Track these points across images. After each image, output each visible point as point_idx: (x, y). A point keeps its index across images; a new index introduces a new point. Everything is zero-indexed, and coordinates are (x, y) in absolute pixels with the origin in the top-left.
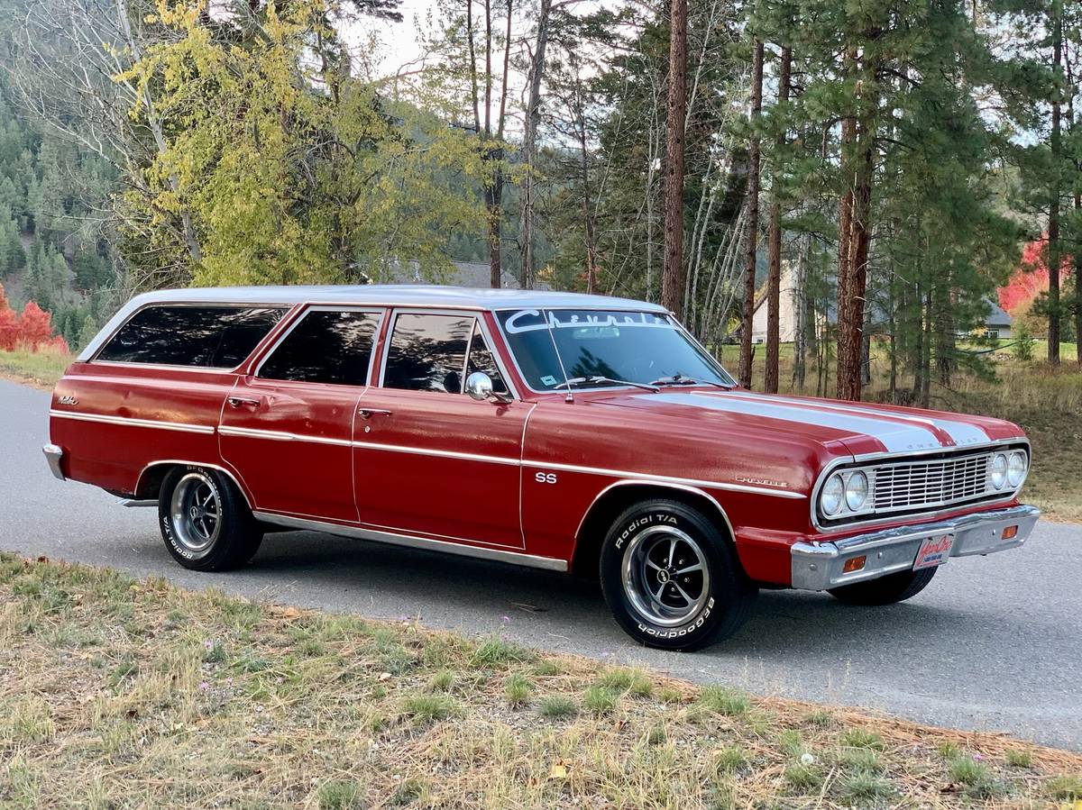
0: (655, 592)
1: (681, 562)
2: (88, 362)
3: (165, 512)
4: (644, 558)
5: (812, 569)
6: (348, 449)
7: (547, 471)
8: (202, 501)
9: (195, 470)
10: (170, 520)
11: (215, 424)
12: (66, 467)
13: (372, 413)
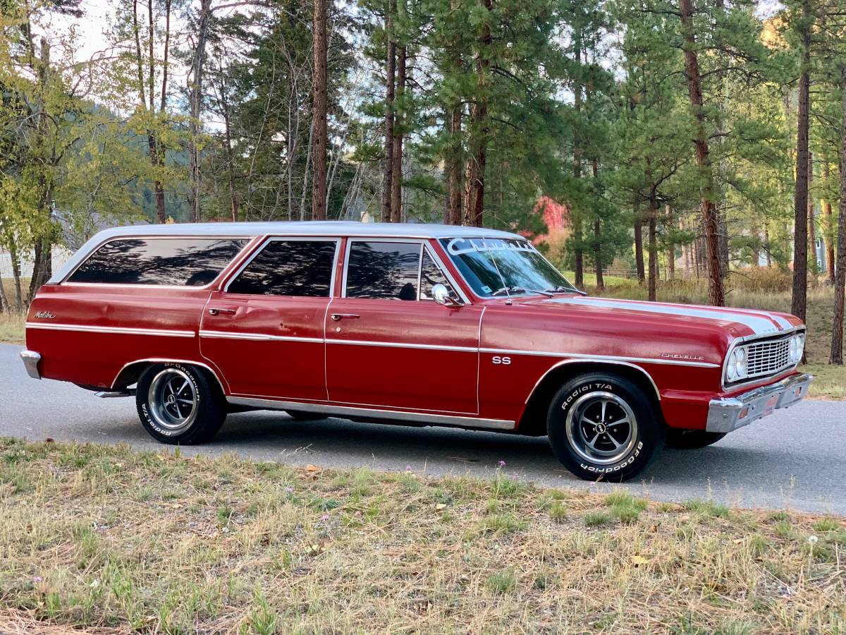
0: (589, 440)
1: (611, 417)
2: (59, 284)
3: (142, 400)
4: (580, 416)
5: (725, 417)
6: (322, 345)
7: (502, 355)
8: (175, 391)
9: (173, 366)
10: (148, 406)
11: (196, 329)
12: (43, 369)
13: (341, 317)
